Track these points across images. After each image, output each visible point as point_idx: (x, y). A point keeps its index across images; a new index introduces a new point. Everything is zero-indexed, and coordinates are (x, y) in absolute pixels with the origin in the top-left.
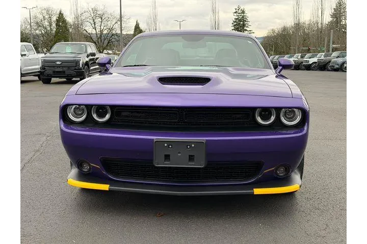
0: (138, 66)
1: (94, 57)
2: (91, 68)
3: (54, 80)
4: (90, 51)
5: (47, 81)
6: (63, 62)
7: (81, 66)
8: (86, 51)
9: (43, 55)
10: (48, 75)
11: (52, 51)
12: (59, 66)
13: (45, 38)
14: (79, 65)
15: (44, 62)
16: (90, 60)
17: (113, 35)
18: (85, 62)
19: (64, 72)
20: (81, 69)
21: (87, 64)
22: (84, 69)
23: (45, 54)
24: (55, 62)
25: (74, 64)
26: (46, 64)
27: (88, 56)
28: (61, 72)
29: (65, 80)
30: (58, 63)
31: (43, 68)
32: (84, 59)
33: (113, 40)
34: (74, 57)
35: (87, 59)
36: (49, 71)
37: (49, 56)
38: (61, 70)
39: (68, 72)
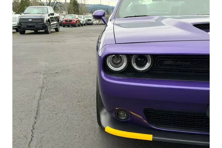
0: (138, 16)
1: (53, 16)
2: (52, 23)
3: (27, 31)
4: (50, 12)
5: (23, 33)
6: (33, 19)
7: (45, 22)
8: (48, 12)
9: (19, 15)
10: (24, 28)
11: (25, 12)
12: (30, 22)
13: (14, 5)
14: (44, 21)
15: (21, 19)
16: (51, 18)
17: (57, 3)
18: (47, 19)
19: (34, 26)
20: (45, 24)
21: (49, 21)
22: (47, 24)
23: (21, 14)
24: (27, 19)
25: (40, 21)
26: (22, 21)
27: (49, 15)
28: (32, 26)
29: (33, 31)
30: (30, 20)
31: (20, 23)
32: (47, 18)
33: (57, 6)
34: (40, 16)
35: (49, 18)
36: (24, 26)
37: (23, 16)
38: (32, 25)
39: (37, 26)
